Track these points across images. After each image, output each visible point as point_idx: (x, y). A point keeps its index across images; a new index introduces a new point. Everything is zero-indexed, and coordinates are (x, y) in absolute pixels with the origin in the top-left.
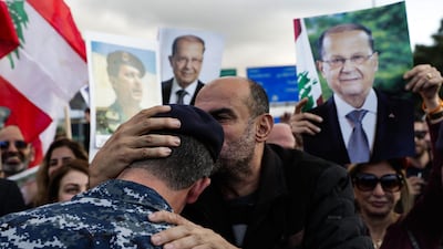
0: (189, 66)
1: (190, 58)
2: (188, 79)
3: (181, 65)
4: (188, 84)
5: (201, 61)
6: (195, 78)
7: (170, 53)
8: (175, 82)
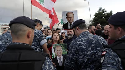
0: (71, 19)
1: (71, 17)
2: (71, 22)
3: (69, 19)
4: (72, 23)
5: (73, 17)
6: (73, 21)
7: (66, 17)
8: (69, 23)
